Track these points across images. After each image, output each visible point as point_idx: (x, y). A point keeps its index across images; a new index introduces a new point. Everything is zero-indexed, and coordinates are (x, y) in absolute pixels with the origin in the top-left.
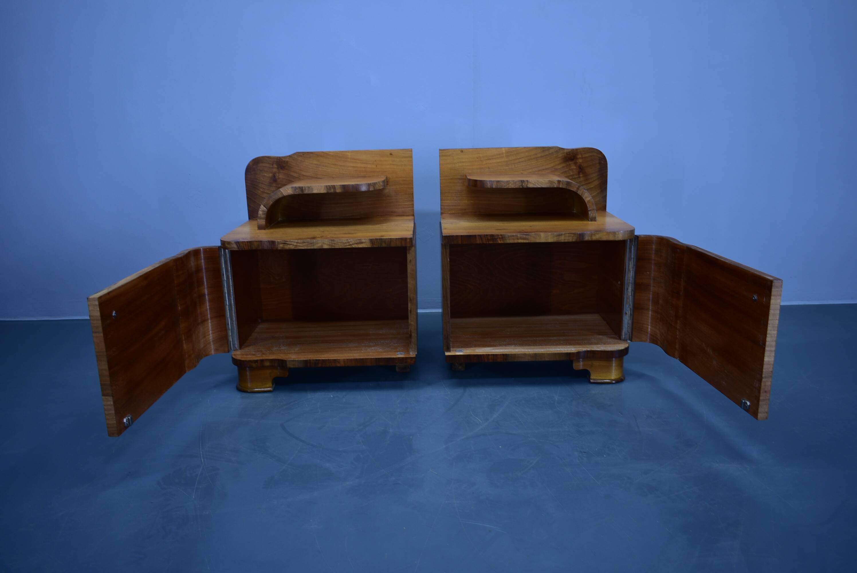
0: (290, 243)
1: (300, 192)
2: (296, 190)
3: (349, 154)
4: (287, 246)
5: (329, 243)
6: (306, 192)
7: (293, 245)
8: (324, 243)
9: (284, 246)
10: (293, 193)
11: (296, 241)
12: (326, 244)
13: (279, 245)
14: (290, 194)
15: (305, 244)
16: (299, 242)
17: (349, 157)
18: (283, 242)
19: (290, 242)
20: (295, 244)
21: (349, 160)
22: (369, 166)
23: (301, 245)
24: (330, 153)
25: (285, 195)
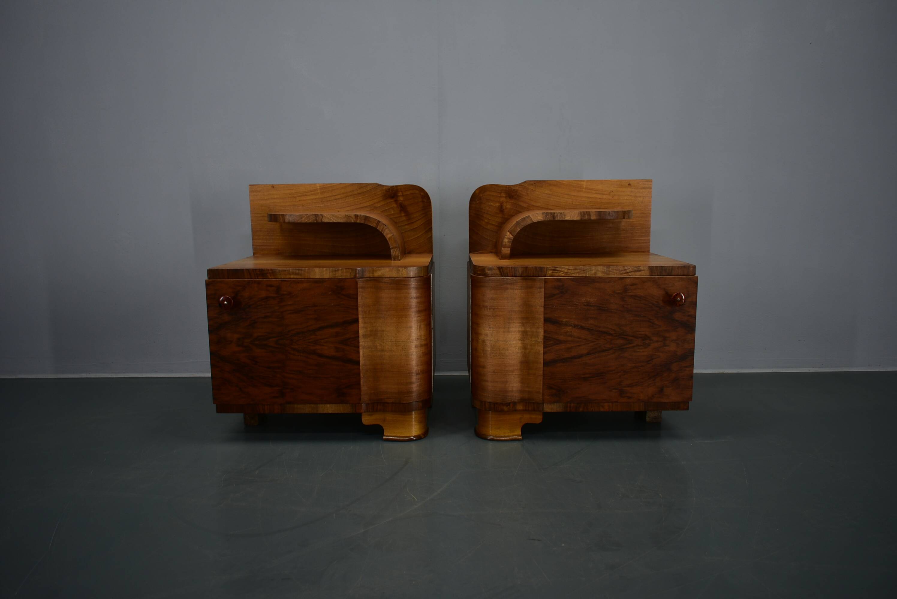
0: (560, 270)
1: (552, 219)
2: (547, 216)
3: (584, 184)
4: (557, 273)
5: (603, 270)
6: (558, 218)
7: (564, 272)
8: (598, 270)
9: (554, 273)
10: (543, 220)
11: (567, 267)
12: (600, 271)
13: (548, 272)
14: (540, 221)
15: (576, 271)
16: (571, 268)
17: (585, 186)
18: (553, 268)
19: (560, 268)
20: (566, 271)
21: (584, 190)
22: (605, 197)
23: (572, 272)
24: (564, 182)
25: (534, 222)
